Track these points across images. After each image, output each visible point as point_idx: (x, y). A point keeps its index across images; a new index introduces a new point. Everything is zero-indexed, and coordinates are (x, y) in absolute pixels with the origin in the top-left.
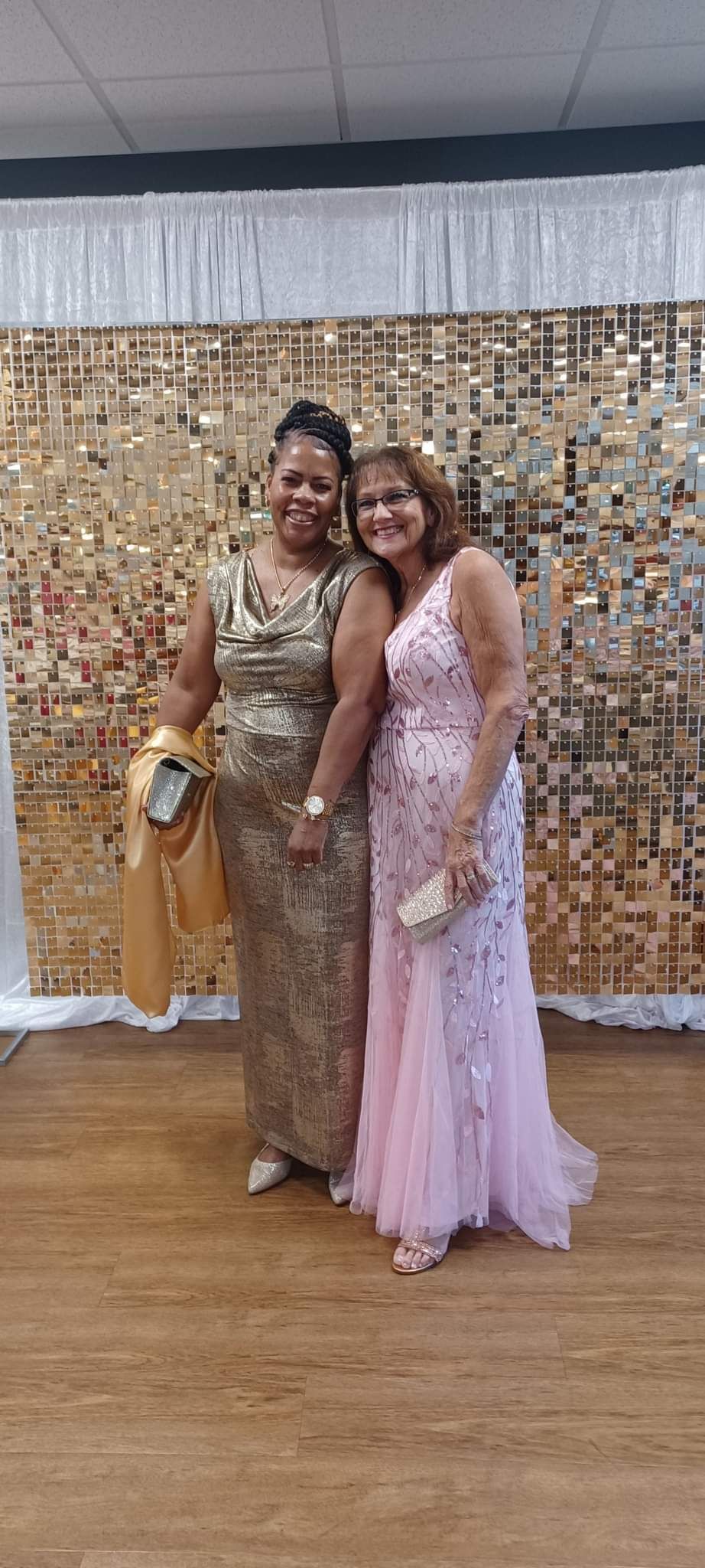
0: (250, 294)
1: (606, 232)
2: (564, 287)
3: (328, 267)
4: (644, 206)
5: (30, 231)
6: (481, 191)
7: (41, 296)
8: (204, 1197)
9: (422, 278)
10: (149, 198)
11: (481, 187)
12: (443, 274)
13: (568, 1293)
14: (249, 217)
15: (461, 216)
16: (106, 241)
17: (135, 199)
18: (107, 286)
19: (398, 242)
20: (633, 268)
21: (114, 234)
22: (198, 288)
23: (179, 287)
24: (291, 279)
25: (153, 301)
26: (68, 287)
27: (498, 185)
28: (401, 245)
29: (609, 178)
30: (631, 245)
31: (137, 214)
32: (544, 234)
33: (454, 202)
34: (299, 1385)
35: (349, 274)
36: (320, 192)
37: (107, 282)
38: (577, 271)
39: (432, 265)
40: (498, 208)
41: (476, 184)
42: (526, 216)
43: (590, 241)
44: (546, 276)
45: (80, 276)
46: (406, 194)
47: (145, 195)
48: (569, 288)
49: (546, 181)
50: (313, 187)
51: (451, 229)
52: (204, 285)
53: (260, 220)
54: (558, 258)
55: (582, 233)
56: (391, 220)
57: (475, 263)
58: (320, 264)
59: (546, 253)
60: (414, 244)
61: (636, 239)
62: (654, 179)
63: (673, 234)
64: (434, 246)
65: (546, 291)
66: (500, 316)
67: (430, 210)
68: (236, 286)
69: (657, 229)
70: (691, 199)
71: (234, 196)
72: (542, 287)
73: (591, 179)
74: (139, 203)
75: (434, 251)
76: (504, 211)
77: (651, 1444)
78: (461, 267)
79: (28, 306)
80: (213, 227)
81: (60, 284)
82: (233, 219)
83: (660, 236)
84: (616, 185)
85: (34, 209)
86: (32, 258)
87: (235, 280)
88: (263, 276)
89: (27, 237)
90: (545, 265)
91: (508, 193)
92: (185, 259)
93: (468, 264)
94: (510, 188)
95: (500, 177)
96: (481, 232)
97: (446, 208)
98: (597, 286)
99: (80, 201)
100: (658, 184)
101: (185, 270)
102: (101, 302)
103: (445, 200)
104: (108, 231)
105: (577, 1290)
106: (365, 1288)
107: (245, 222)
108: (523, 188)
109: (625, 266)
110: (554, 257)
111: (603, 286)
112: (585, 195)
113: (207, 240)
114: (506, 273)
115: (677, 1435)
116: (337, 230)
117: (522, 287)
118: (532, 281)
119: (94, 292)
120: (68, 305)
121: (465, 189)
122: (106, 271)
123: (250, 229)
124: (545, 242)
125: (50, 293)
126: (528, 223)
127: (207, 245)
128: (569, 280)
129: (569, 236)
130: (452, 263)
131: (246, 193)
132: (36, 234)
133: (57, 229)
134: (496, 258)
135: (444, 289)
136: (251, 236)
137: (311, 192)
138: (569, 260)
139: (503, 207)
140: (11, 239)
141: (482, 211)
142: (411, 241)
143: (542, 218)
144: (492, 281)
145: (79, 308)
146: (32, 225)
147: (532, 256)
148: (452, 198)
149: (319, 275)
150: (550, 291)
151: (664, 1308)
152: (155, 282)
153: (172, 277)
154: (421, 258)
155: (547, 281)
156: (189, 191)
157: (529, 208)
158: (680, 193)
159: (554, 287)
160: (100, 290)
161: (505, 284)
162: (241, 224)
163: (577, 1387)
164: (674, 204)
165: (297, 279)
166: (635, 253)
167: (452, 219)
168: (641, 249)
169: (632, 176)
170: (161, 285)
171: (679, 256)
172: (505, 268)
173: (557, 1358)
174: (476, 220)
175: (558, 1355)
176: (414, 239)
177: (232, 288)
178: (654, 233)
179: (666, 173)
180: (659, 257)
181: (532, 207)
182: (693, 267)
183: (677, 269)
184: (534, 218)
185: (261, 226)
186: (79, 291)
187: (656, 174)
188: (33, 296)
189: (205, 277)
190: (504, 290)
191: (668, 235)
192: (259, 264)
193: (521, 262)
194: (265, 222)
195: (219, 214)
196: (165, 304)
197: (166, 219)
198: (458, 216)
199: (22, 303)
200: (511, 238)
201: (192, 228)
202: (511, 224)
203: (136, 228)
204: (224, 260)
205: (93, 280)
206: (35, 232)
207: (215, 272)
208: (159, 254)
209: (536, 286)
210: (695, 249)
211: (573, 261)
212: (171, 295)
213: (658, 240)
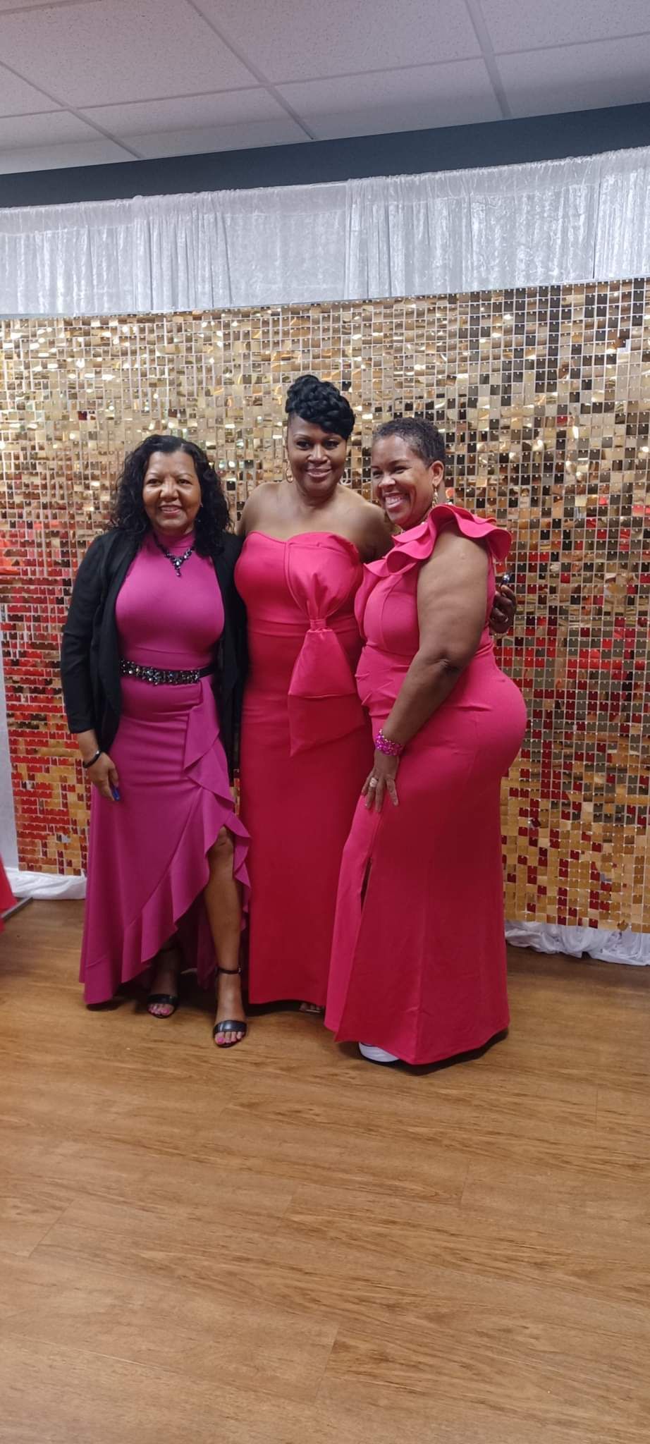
0: (218, 281)
1: (532, 216)
3: (285, 255)
4: (568, 190)
5: (45, 233)
6: (418, 183)
7: (53, 288)
8: (86, 1049)
9: (365, 263)
10: (138, 201)
11: (416, 178)
12: (384, 259)
13: (324, 1168)
14: (219, 215)
15: (400, 206)
16: (104, 239)
17: (126, 202)
18: (105, 277)
19: (344, 231)
20: (557, 249)
21: (112, 234)
22: (177, 278)
23: (162, 276)
24: (253, 267)
25: (140, 289)
26: (75, 279)
27: (433, 176)
28: (347, 234)
29: (534, 165)
30: (556, 227)
31: (128, 215)
32: (474, 220)
33: (393, 193)
34: (64, 1204)
35: (303, 261)
36: (277, 190)
37: (105, 274)
38: (505, 253)
39: (373, 251)
40: (434, 198)
41: (413, 177)
42: (459, 203)
43: (517, 225)
44: (475, 258)
45: (83, 269)
46: (351, 189)
47: (135, 198)
48: (496, 269)
49: (475, 171)
50: (272, 186)
51: (391, 218)
52: (182, 274)
53: (228, 216)
54: (487, 241)
55: (510, 217)
56: (339, 212)
57: (412, 248)
58: (278, 254)
59: (476, 236)
60: (356, 234)
61: (561, 221)
62: (575, 165)
63: (594, 216)
64: (375, 234)
65: (476, 273)
67: (372, 202)
68: (207, 274)
69: (580, 211)
70: (611, 181)
71: (206, 196)
72: (472, 268)
73: (516, 168)
74: (130, 205)
75: (376, 239)
76: (438, 201)
77: (308, 1297)
78: (400, 253)
79: (43, 296)
80: (189, 224)
81: (68, 278)
82: (206, 216)
83: (582, 218)
84: (542, 172)
85: (48, 215)
86: (47, 256)
87: (207, 269)
88: (230, 265)
89: (43, 238)
90: (475, 248)
91: (442, 184)
92: (166, 253)
93: (406, 249)
94: (444, 179)
95: (435, 170)
96: (418, 220)
97: (386, 199)
98: (523, 266)
99: (83, 206)
100: (581, 168)
101: (166, 260)
102: (101, 291)
103: (386, 192)
104: (105, 231)
105: (332, 1166)
106: (162, 1138)
107: (216, 219)
108: (454, 177)
109: (549, 247)
110: (483, 241)
111: (529, 266)
112: (513, 182)
113: (183, 235)
114: (439, 257)
115: (334, 1294)
116: (293, 222)
117: (455, 271)
118: (464, 264)
119: (95, 282)
120: (74, 295)
121: (403, 181)
122: (104, 265)
123: (220, 224)
124: (476, 226)
125: (60, 284)
126: (460, 212)
127: (184, 240)
128: (497, 261)
129: (498, 220)
130: (392, 249)
131: (215, 193)
132: (49, 235)
133: (66, 230)
134: (431, 243)
135: (385, 273)
136: (220, 231)
137: (270, 190)
138: (497, 243)
139: (438, 196)
140: (31, 240)
141: (419, 200)
142: (355, 231)
143: (473, 205)
144: (427, 264)
145: (82, 297)
146: (47, 228)
147: (464, 240)
148: (392, 191)
149: (277, 263)
150: (479, 272)
151: (395, 1191)
152: (140, 273)
153: (156, 268)
154: (363, 246)
155: (475, 264)
156: (171, 194)
157: (462, 196)
158: (602, 176)
159: (483, 269)
160: (100, 281)
161: (437, 267)
162: (212, 220)
163: (279, 1243)
164: (596, 187)
165: (258, 267)
166: (559, 234)
167: (392, 209)
168: (565, 231)
169: (556, 163)
170: (146, 275)
171: (599, 233)
172: (439, 252)
173: (278, 1218)
174: (414, 209)
175: (281, 1215)
176: (357, 229)
177: (203, 277)
178: (576, 215)
179: (588, 159)
180: (581, 239)
181: (464, 194)
182: (613, 246)
183: (597, 248)
184: (466, 205)
185: (228, 222)
186: (83, 281)
187: (578, 160)
188: (47, 288)
189: (182, 268)
190: (438, 273)
191: (590, 218)
192: (227, 255)
193: (455, 246)
194: (232, 219)
195: (194, 213)
196: (149, 292)
197: (151, 218)
198: (398, 206)
199: (40, 294)
200: (444, 225)
201: (172, 226)
202: (445, 213)
203: (127, 228)
204: (198, 252)
205: (95, 271)
206: (49, 233)
207: (191, 263)
208: (145, 249)
209: (467, 268)
210: (615, 229)
211: (501, 243)
212: (154, 284)
213: (581, 221)
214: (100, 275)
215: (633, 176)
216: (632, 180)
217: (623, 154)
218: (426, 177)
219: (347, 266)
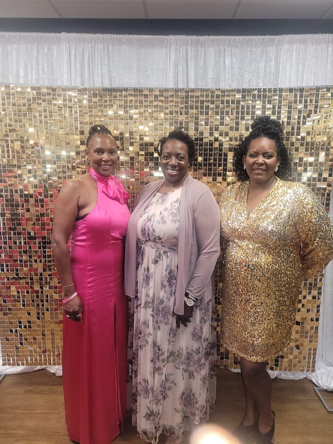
0: (106, 77)
1: (251, 59)
3: (138, 67)
4: (267, 49)
5: (13, 46)
6: (202, 40)
7: (18, 74)
9: (176, 73)
10: (64, 35)
11: (202, 38)
12: (185, 73)
14: (106, 45)
15: (193, 49)
16: (46, 52)
17: (58, 35)
18: (46, 70)
20: (262, 74)
21: (49, 49)
22: (84, 73)
23: (76, 73)
24: (122, 72)
25: (65, 77)
26: (30, 70)
27: (209, 37)
28: (168, 60)
29: (253, 37)
30: (262, 65)
31: (59, 41)
32: (226, 59)
33: (190, 43)
35: (147, 71)
36: (135, 36)
37: (46, 68)
38: (239, 74)
39: (180, 69)
40: (208, 47)
41: (199, 37)
42: (219, 50)
43: (245, 62)
44: (227, 75)
45: (34, 65)
46: (171, 39)
47: (62, 33)
49: (228, 37)
50: (132, 34)
51: (189, 54)
52: (86, 72)
53: (110, 46)
54: (232, 68)
55: (242, 59)
56: (165, 50)
57: (198, 69)
58: (135, 66)
59: (227, 66)
61: (264, 62)
62: (271, 39)
63: (278, 62)
64: (182, 61)
65: (227, 81)
66: (208, 90)
67: (180, 46)
68: (100, 73)
69: (272, 59)
70: (286, 47)
71: (100, 36)
72: (225, 80)
73: (246, 37)
74: (60, 37)
75: (182, 63)
76: (211, 48)
78: (192, 70)
80: (91, 48)
81: (26, 69)
82: (99, 45)
83: (273, 62)
84: (256, 40)
85: (15, 37)
86: (14, 58)
87: (99, 70)
88: (111, 69)
89: (12, 48)
90: (227, 71)
91: (213, 41)
92: (79, 61)
93: (195, 69)
94: (213, 39)
96: (201, 56)
97: (187, 46)
98: (247, 81)
99: (34, 34)
100: (273, 41)
101: (78, 65)
102: (44, 77)
103: (187, 42)
104: (46, 48)
107: (104, 47)
108: (218, 39)
109: (259, 73)
110: (230, 68)
111: (249, 81)
112: (244, 43)
113: (88, 53)
114: (211, 74)
116: (142, 53)
117: (217, 80)
118: (221, 77)
119: (40, 72)
120: (29, 77)
121: (195, 38)
122: (45, 64)
123: (106, 50)
124: (227, 62)
125: (22, 72)
126: (220, 54)
127: (88, 55)
128: (236, 77)
129: (237, 60)
130: (189, 68)
131: (104, 35)
132: (16, 47)
133: (25, 45)
134: (207, 67)
135: (185, 78)
136: (106, 53)
137: (132, 36)
138: (236, 70)
139: (210, 47)
140: (5, 49)
141: (202, 48)
142: (172, 59)
143: (226, 52)
144: (205, 76)
145: (34, 78)
146: (15, 43)
147: (222, 67)
148: (190, 42)
149: (134, 71)
150: (228, 82)
152: (65, 70)
153: (73, 68)
154: (176, 66)
155: (227, 78)
156: (81, 33)
158: (282, 45)
159: (230, 80)
160: (43, 71)
161: (210, 78)
162: (102, 48)
164: (279, 49)
165: (125, 71)
166: (263, 68)
167: (189, 50)
168: (265, 67)
169: (263, 37)
170: (68, 71)
171: (281, 70)
172: (210, 72)
174: (199, 52)
176: (174, 58)
177: (98, 74)
178: (270, 60)
179: (277, 37)
180: (273, 70)
181: (222, 47)
182: (286, 75)
183: (280, 75)
184: (223, 52)
185: (110, 49)
186: (34, 71)
187: (272, 37)
188: (15, 73)
190: (210, 81)
191: (276, 62)
192: (109, 64)
193: (217, 70)
194: (112, 48)
195: (93, 43)
196: (70, 79)
197: (71, 44)
198: (192, 49)
199: (10, 76)
200: (213, 59)
201: (82, 49)
202: (213, 54)
203: (58, 47)
204: (95, 62)
205: (40, 67)
206: (16, 46)
207: (91, 67)
208: (68, 58)
209: (223, 79)
210: (287, 67)
211: (238, 70)
212: (73, 75)
213: (273, 63)
214: (43, 69)
215: (295, 46)
216: (295, 47)
217: (291, 36)
218: (206, 37)
219: (168, 74)
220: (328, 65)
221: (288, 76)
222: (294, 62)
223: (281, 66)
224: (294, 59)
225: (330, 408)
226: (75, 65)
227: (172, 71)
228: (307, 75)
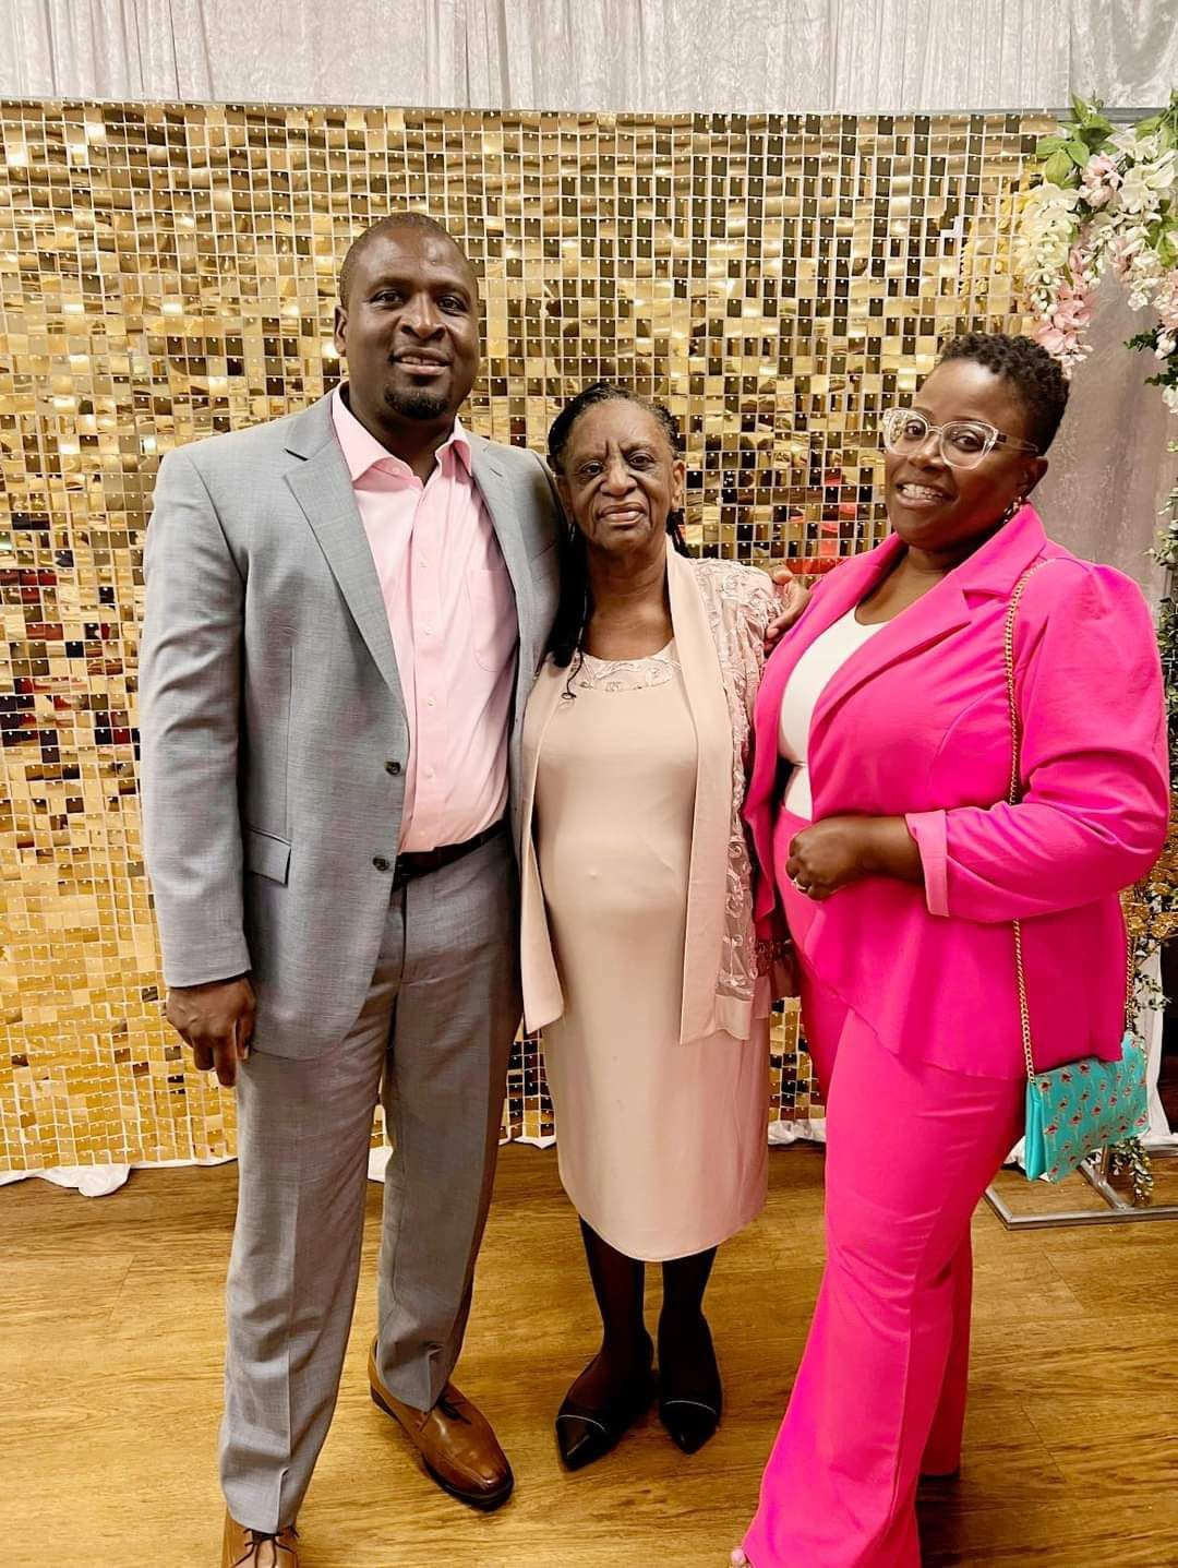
0: (190, 71)
1: (738, 14)
2: (677, 94)
3: (316, 35)
9: (464, 62)
12: (497, 59)
19: (425, 3)
20: (776, 74)
22: (105, 57)
23: (73, 55)
24: (256, 52)
25: (30, 74)
28: (431, 9)
30: (775, 36)
32: (647, 9)
38: (696, 71)
39: (478, 44)
43: (714, 25)
44: (650, 72)
48: (684, 97)
52: (114, 51)
54: (668, 47)
55: (704, 11)
57: (544, 48)
58: (304, 30)
59: (651, 38)
60: (450, 9)
61: (782, 27)
63: (834, 26)
64: (481, 14)
65: (652, 97)
66: (590, 121)
68: (167, 57)
69: (812, 15)
75: (481, 23)
78: (524, 52)
83: (816, 26)
87: (165, 46)
88: (211, 42)
90: (650, 58)
92: (81, 8)
93: (534, 48)
101: (81, 25)
109: (765, 69)
110: (662, 48)
111: (733, 97)
114: (591, 68)
118: (630, 80)
124: (651, 21)
128: (685, 83)
129: (685, 14)
130: (510, 43)
134: (576, 41)
135: (498, 84)
138: (684, 53)
142: (446, 3)
144: (569, 79)
147: (630, 42)
149: (301, 49)
153: (59, 34)
154: (462, 33)
155: (652, 83)
159: (662, 94)
161: (589, 84)
165: (266, 52)
166: (780, 50)
168: (788, 45)
170: (41, 44)
171: (843, 58)
172: (589, 59)
177: (159, 59)
178: (807, 21)
180: (814, 60)
182: (862, 79)
183: (839, 78)
189: (114, 36)
191: (827, 25)
192: (203, 23)
193: (614, 51)
196: (49, 80)
200: (598, 10)
204: (145, 15)
207: (130, 32)
209: (635, 90)
210: (866, 48)
211: (690, 55)
212: (60, 65)
213: (814, 31)
219: (432, 65)
220: (1006, 43)
221: (868, 80)
222: (888, 28)
223: (843, 41)
224: (888, 16)
225: (1014, 1214)
226: (68, 25)
227: (445, 54)
228: (934, 78)
